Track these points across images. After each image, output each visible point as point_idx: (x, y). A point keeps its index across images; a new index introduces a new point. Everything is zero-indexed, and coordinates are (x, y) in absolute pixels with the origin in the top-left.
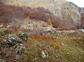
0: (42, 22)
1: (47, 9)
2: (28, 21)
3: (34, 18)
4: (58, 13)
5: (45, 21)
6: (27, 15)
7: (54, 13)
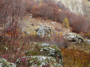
0: (53, 23)
1: (59, 2)
2: (31, 22)
3: (41, 16)
4: (77, 9)
5: (58, 21)
6: (29, 11)
7: (70, 8)
